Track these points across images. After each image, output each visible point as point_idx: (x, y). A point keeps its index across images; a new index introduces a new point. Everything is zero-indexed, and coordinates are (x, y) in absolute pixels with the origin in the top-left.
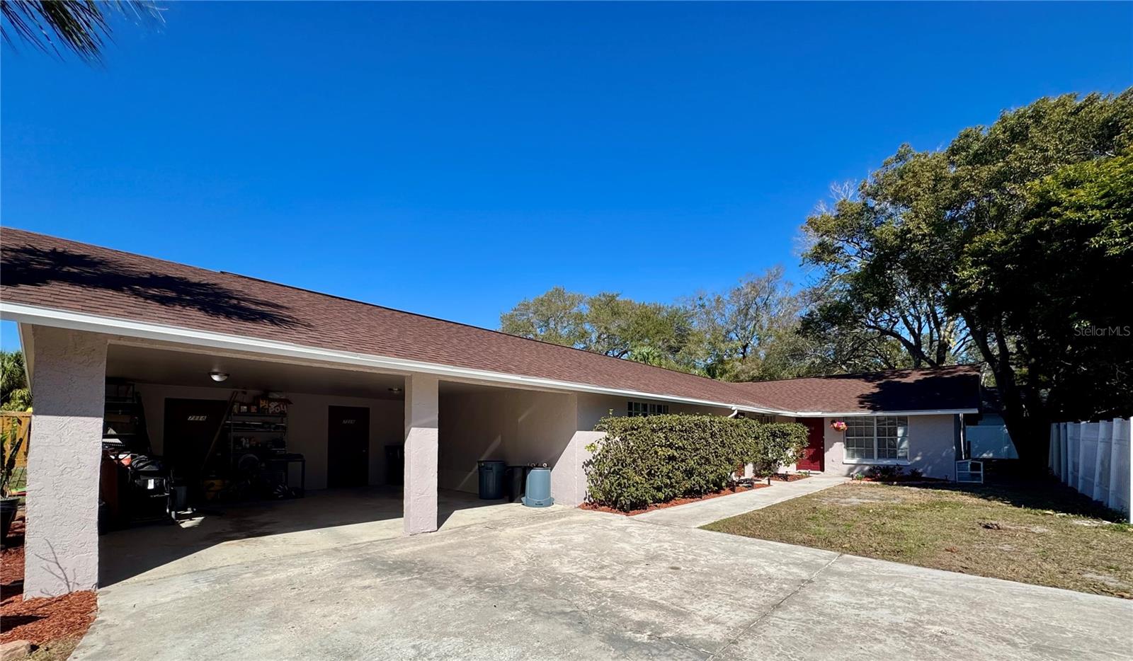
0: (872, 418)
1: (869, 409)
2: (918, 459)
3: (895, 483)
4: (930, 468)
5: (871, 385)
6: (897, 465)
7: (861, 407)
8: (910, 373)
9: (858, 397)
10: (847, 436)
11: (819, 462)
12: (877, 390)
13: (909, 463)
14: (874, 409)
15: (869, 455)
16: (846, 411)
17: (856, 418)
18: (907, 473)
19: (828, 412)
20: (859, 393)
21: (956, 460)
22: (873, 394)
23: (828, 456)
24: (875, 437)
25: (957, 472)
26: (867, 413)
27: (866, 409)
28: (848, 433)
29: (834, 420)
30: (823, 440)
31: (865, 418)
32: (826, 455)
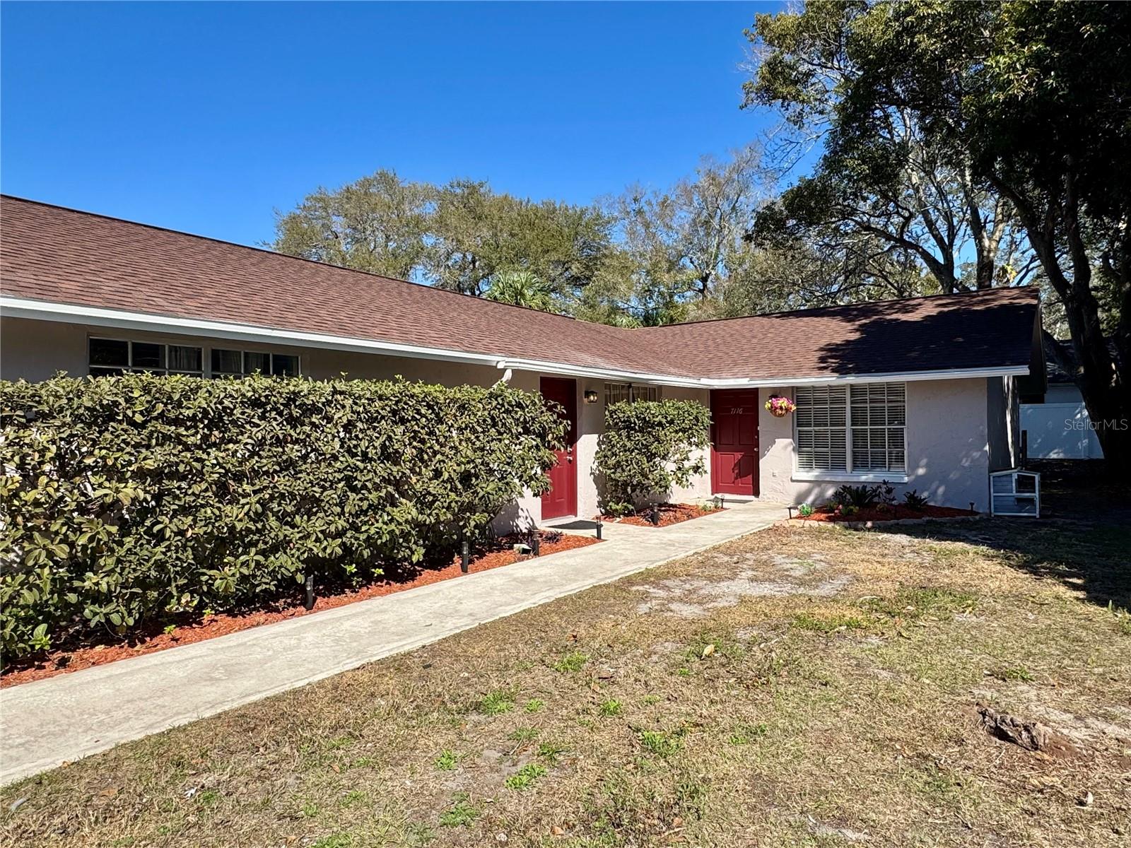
0: (841, 389)
1: (834, 371)
2: (921, 471)
3: (869, 524)
4: (941, 490)
5: (849, 326)
6: (885, 483)
7: (821, 369)
8: (920, 304)
9: (821, 349)
10: (799, 425)
11: (750, 477)
12: (855, 336)
13: (906, 479)
14: (841, 370)
15: (837, 464)
16: (794, 376)
17: (814, 389)
18: (900, 499)
19: (764, 378)
20: (823, 342)
21: (990, 472)
22: (848, 342)
23: (767, 465)
24: (848, 427)
25: (993, 494)
26: (830, 379)
27: (827, 372)
28: (801, 419)
29: (776, 393)
30: (757, 433)
31: (831, 389)
32: (763, 463)
